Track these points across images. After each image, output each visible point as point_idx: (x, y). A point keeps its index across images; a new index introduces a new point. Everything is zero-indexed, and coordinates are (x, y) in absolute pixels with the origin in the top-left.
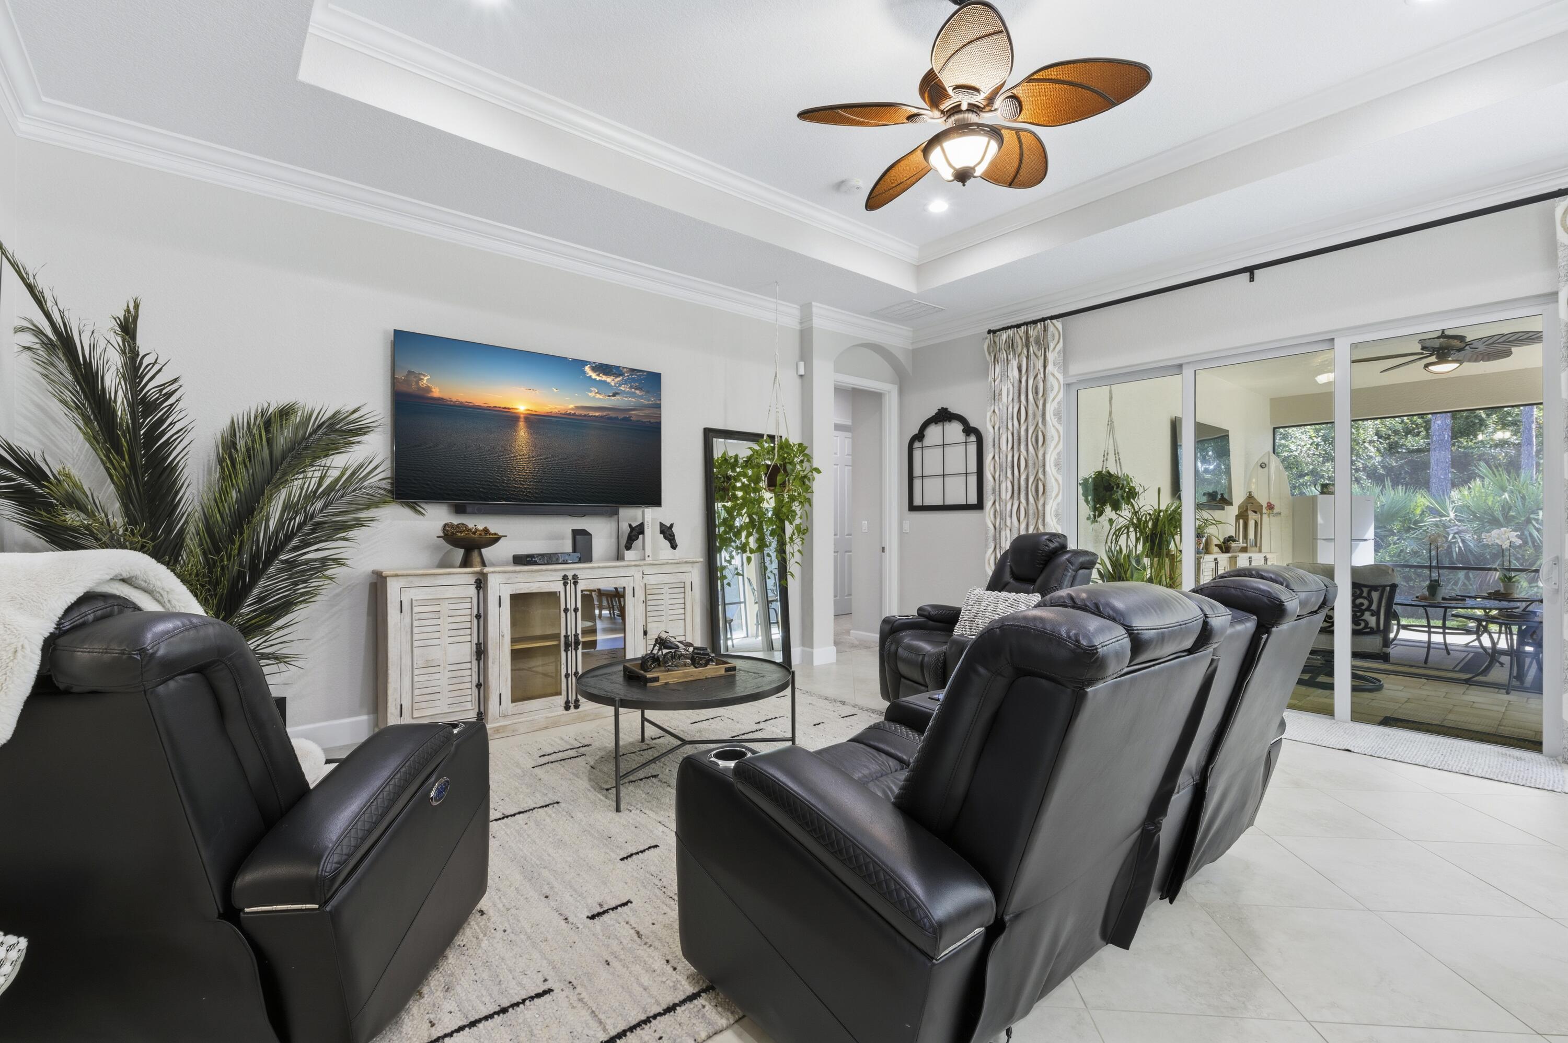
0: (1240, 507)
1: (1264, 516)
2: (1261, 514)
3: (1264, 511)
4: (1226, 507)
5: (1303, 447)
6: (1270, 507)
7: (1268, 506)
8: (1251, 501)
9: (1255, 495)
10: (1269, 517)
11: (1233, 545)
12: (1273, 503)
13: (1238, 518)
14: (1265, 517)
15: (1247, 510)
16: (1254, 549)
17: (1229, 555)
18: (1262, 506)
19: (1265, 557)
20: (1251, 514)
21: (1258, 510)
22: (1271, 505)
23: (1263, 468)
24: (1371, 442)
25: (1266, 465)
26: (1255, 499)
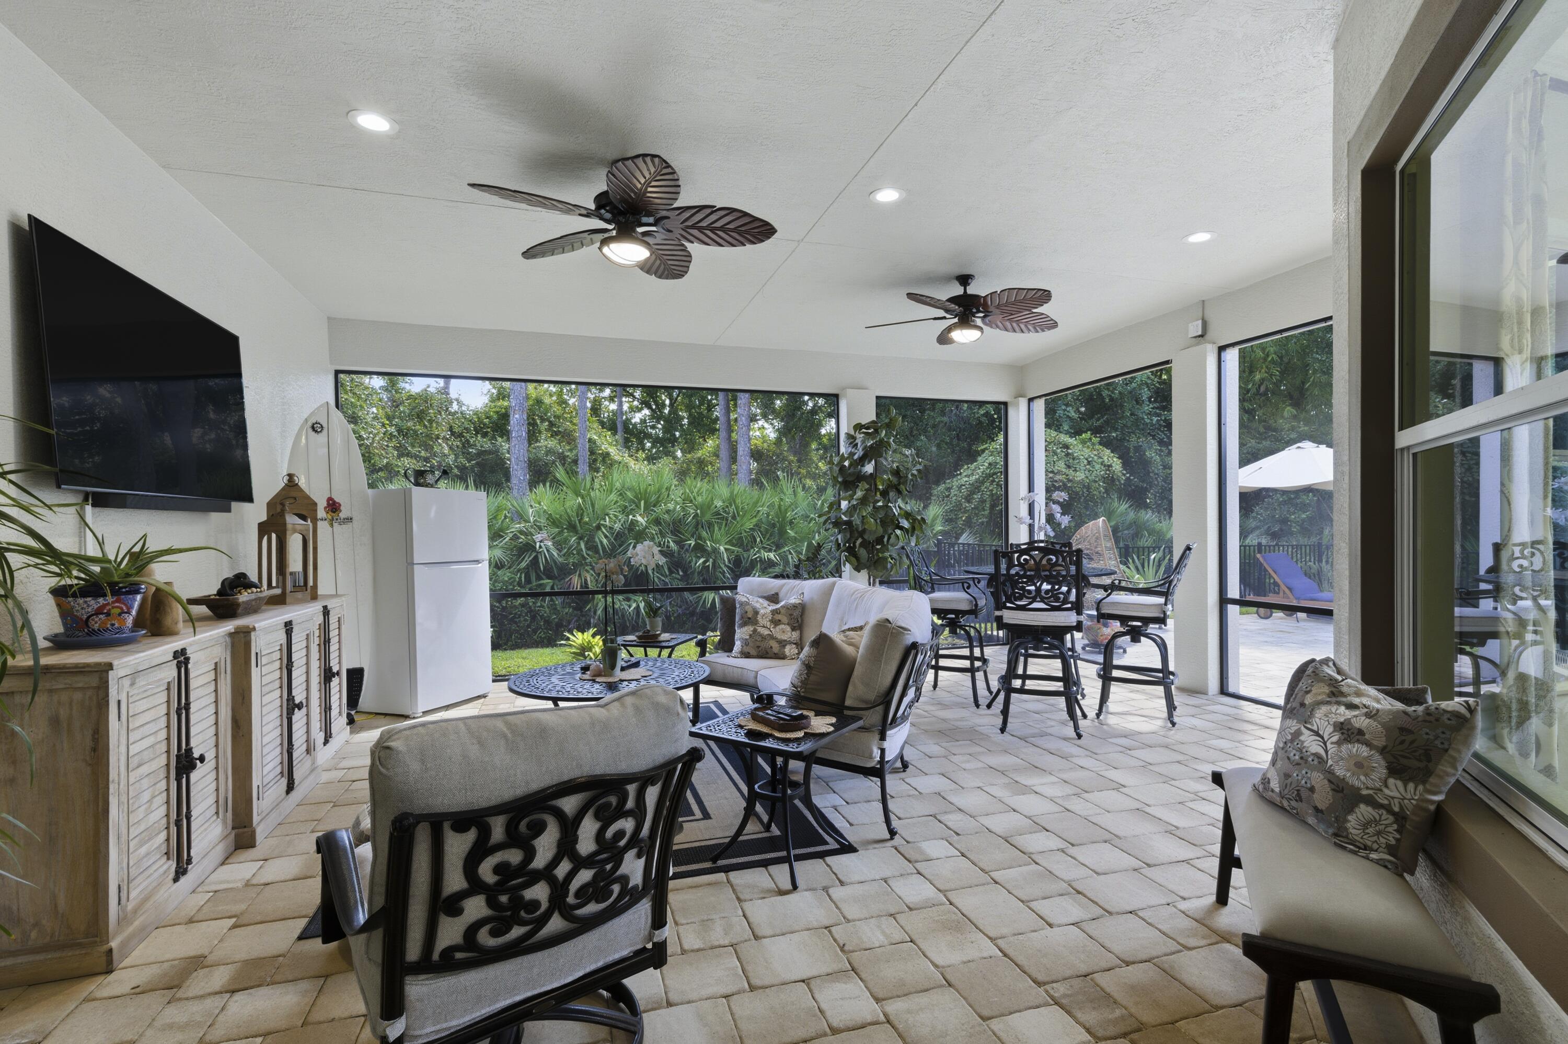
0: (270, 505)
1: (320, 523)
2: (315, 520)
3: (321, 513)
4: (235, 505)
5: (375, 435)
6: (333, 506)
7: (328, 504)
8: (293, 494)
9: (302, 482)
10: (332, 525)
11: (244, 597)
12: (337, 500)
13: (264, 529)
14: (323, 527)
15: (282, 514)
16: (299, 595)
17: (229, 626)
18: (316, 504)
19: (325, 607)
20: (292, 520)
21: (307, 511)
22: (334, 502)
23: (316, 431)
24: (445, 439)
25: (322, 427)
26: (301, 490)
